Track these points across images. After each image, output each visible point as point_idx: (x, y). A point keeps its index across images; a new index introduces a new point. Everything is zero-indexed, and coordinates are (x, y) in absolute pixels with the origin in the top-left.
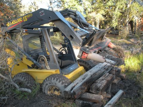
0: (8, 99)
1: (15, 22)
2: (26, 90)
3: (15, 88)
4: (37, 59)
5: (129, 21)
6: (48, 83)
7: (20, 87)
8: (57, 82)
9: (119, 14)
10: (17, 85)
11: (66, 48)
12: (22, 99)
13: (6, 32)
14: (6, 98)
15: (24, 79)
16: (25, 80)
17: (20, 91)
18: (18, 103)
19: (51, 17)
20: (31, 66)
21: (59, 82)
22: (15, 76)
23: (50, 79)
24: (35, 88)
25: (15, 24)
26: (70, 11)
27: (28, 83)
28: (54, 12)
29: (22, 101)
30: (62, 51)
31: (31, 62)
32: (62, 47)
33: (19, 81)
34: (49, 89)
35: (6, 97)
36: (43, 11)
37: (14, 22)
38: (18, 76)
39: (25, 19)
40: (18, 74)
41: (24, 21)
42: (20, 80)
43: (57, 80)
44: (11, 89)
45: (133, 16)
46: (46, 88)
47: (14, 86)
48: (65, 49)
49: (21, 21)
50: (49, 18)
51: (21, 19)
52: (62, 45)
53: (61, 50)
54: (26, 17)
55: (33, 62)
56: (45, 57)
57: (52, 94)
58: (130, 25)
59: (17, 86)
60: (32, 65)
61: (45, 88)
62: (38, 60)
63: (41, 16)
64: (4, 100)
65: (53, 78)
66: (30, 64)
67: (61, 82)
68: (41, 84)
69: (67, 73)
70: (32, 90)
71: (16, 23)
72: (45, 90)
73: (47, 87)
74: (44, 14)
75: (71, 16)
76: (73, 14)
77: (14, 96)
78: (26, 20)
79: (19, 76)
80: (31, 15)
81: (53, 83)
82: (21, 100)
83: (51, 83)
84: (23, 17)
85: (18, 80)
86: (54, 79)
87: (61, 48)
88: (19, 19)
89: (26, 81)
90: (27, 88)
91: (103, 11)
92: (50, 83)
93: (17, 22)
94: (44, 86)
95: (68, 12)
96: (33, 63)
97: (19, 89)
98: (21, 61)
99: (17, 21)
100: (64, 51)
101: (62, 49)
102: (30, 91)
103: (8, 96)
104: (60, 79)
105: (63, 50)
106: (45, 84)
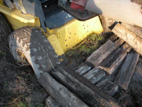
8: (24, 49)
21: (27, 50)
23: (14, 39)
43: (23, 45)
65: (18, 39)
86: (20, 41)
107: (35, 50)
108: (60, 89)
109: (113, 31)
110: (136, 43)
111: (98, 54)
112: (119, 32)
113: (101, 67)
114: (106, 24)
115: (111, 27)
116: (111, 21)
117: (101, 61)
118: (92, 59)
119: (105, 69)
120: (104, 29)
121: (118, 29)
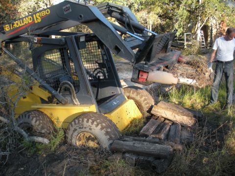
0: (10, 154)
1: (19, 23)
2: (40, 139)
3: (22, 136)
4: (58, 87)
5: (201, 26)
6: (77, 128)
7: (29, 136)
8: (93, 126)
9: (186, 14)
10: (25, 131)
11: (105, 69)
12: (33, 155)
13: (2, 42)
14: (7, 153)
15: (36, 121)
16: (38, 122)
17: (30, 142)
18: (28, 162)
19: (82, 16)
20: (47, 100)
21: (97, 125)
22: (19, 117)
23: (80, 122)
24: (55, 137)
25: (20, 27)
26: (112, 7)
27: (43, 128)
28: (87, 7)
29: (35, 158)
30: (99, 75)
31: (47, 92)
32: (98, 67)
33: (27, 125)
34: (79, 138)
35: (8, 151)
36: (69, 5)
37: (17, 24)
38: (25, 116)
39: (37, 19)
40: (25, 113)
41: (36, 22)
42: (29, 124)
43: (92, 123)
44: (15, 139)
45: (209, 18)
46: (74, 136)
47: (19, 134)
48: (104, 71)
49: (30, 22)
50: (79, 17)
51: (30, 18)
52: (98, 63)
53: (96, 72)
54: (40, 16)
55: (50, 92)
56: (71, 84)
57: (84, 146)
58: (202, 32)
59: (24, 133)
60: (49, 98)
61: (72, 135)
62: (59, 89)
63: (65, 13)
64: (4, 157)
65: (86, 120)
66: (45, 95)
67: (100, 127)
68: (65, 129)
69: (108, 111)
70: (50, 140)
71: (21, 25)
72: (71, 140)
73: (76, 133)
74: (70, 10)
75: (114, 14)
76: (118, 11)
77: (21, 149)
78: (39, 20)
79: (27, 117)
80: (48, 12)
81: (85, 128)
82: (32, 157)
83: (82, 128)
84: (34, 15)
85: (25, 123)
86: (88, 121)
87: (96, 69)
88: (27, 18)
89: (39, 125)
90: (42, 137)
91: (159, 8)
92: (80, 128)
93: (23, 24)
94: (70, 132)
95: (109, 7)
96: (50, 95)
97: (27, 139)
98: (31, 90)
99: (23, 22)
100: (101, 75)
101: (98, 70)
102: (46, 141)
103: (10, 151)
104: (99, 121)
105: (99, 72)
106: (72, 129)
107: (104, 124)
108: (134, 143)
109: (152, 112)
110: (175, 116)
111: (147, 128)
112: (158, 112)
113: (154, 136)
114: (144, 109)
115: (149, 111)
116: (148, 105)
117: (152, 132)
118: (144, 131)
119: (157, 136)
120: (143, 114)
121: (156, 110)
